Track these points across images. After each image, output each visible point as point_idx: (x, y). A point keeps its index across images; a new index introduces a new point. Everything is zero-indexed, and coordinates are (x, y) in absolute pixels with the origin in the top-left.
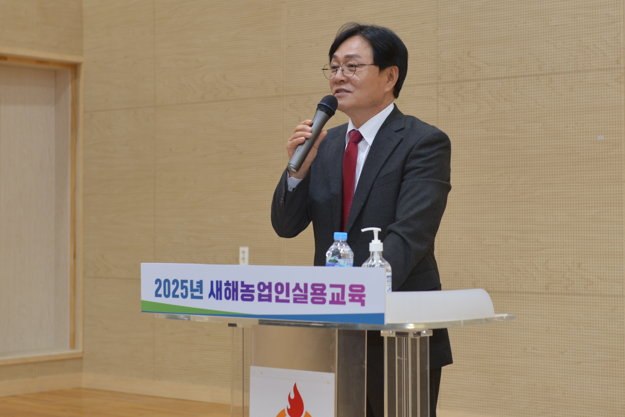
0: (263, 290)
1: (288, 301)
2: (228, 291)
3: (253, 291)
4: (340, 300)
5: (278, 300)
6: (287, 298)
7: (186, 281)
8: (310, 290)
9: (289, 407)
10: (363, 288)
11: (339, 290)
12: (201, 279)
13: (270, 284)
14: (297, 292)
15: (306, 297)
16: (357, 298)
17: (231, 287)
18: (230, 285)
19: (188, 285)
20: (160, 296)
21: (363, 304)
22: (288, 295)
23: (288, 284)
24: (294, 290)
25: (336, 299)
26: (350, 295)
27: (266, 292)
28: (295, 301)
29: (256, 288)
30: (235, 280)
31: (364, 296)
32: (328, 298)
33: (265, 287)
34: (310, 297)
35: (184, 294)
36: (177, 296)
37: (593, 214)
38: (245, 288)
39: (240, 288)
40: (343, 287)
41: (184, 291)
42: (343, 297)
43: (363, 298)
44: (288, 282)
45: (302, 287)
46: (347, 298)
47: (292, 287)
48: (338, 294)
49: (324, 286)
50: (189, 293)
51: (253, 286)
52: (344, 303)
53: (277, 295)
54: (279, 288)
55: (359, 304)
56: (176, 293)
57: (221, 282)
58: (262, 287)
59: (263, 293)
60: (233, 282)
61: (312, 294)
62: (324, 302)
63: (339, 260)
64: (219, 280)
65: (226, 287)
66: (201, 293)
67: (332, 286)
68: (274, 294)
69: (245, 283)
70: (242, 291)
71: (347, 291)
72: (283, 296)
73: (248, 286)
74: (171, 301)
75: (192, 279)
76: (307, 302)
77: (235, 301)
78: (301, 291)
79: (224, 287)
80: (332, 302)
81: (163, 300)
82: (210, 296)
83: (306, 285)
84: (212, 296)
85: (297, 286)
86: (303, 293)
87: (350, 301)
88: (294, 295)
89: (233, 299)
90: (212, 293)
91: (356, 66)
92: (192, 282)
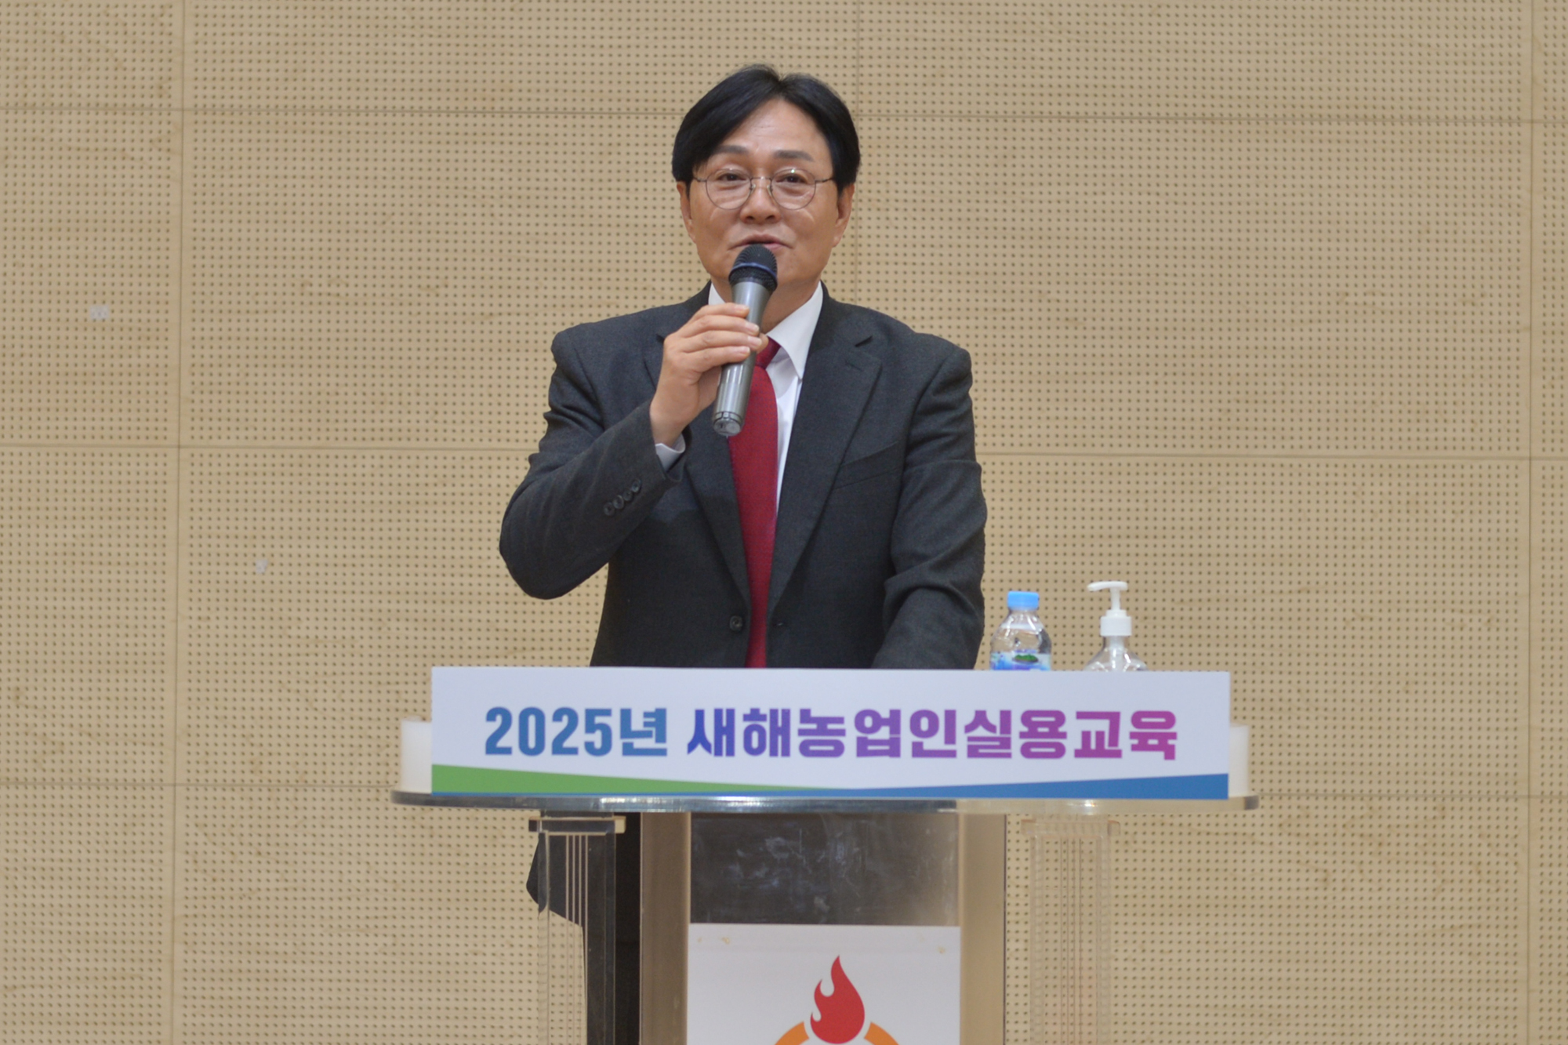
0: (875, 729)
1: (952, 754)
2: (755, 736)
3: (842, 733)
4: (1107, 747)
5: (918, 751)
6: (950, 747)
7: (607, 712)
8: (1017, 726)
9: (818, 1017)
10: (1170, 719)
11: (1104, 725)
12: (661, 706)
13: (895, 715)
14: (981, 732)
15: (1006, 743)
16: (1153, 742)
17: (766, 725)
18: (763, 718)
19: (614, 722)
20: (507, 751)
21: (1170, 754)
22: (950, 738)
23: (951, 716)
24: (969, 728)
25: (1093, 746)
26: (1133, 735)
27: (884, 733)
28: (973, 752)
29: (849, 725)
30: (780, 706)
31: (1174, 736)
32: (1073, 743)
33: (879, 722)
34: (1017, 743)
35: (598, 745)
36: (573, 751)
37: (70, 539)
38: (813, 726)
39: (795, 724)
40: (1114, 718)
41: (597, 738)
42: (1114, 740)
43: (1171, 742)
44: (950, 707)
45: (994, 719)
46: (1125, 742)
47: (964, 719)
48: (1100, 735)
49: (1060, 717)
50: (617, 742)
51: (840, 720)
52: (1118, 754)
53: (917, 739)
54: (924, 724)
55: (1161, 754)
56: (568, 743)
57: (731, 713)
58: (868, 722)
59: (871, 737)
60: (774, 712)
61: (1022, 735)
62: (1060, 752)
63: (1039, 656)
64: (725, 706)
65: (748, 724)
66: (661, 737)
67: (1081, 715)
68: (907, 738)
69: (814, 714)
70: (802, 732)
71: (1126, 727)
72: (936, 742)
73: (823, 722)
74: (547, 763)
75: (626, 706)
76: (1009, 756)
77: (780, 759)
78: (991, 728)
79: (740, 726)
80: (1083, 752)
81: (517, 762)
82: (691, 747)
83: (1006, 716)
84: (700, 748)
85: (980, 718)
86: (998, 734)
87: (1134, 748)
88: (970, 739)
89: (773, 753)
90: (699, 739)
91: (803, 181)
92: (626, 715)
